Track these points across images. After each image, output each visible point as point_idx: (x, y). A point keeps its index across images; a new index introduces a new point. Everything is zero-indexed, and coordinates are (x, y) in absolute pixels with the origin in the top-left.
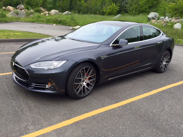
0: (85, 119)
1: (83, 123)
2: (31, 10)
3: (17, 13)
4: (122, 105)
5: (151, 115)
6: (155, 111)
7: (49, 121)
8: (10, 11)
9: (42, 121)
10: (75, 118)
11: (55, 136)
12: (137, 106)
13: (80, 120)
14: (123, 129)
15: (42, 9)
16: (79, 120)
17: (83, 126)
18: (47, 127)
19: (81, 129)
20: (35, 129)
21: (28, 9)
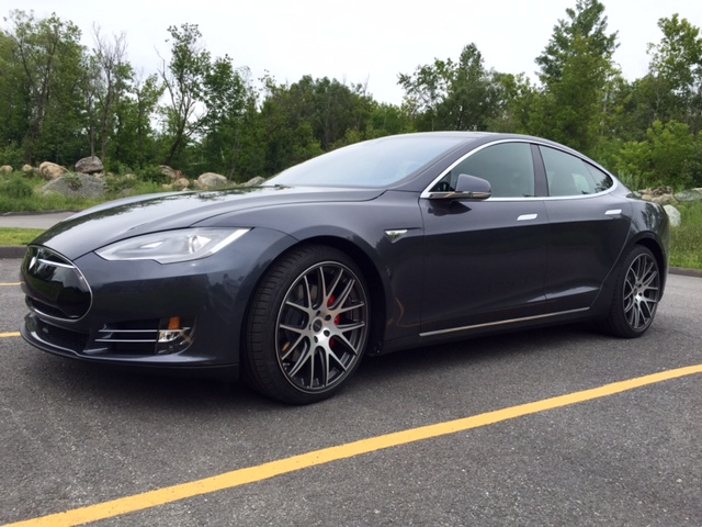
0: (326, 464)
1: (314, 479)
2: (128, 176)
3: (73, 183)
4: (486, 426)
5: (615, 455)
6: (628, 443)
7: (165, 471)
8: (47, 177)
9: (131, 473)
10: (280, 461)
11: (187, 518)
12: (551, 426)
13: (303, 469)
14: (497, 497)
15: (167, 171)
16: (298, 467)
17: (318, 487)
18: (151, 489)
19: (308, 497)
20: (96, 495)
21: (115, 171)
